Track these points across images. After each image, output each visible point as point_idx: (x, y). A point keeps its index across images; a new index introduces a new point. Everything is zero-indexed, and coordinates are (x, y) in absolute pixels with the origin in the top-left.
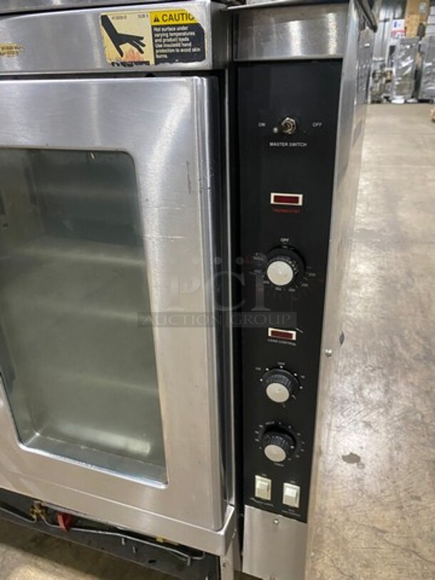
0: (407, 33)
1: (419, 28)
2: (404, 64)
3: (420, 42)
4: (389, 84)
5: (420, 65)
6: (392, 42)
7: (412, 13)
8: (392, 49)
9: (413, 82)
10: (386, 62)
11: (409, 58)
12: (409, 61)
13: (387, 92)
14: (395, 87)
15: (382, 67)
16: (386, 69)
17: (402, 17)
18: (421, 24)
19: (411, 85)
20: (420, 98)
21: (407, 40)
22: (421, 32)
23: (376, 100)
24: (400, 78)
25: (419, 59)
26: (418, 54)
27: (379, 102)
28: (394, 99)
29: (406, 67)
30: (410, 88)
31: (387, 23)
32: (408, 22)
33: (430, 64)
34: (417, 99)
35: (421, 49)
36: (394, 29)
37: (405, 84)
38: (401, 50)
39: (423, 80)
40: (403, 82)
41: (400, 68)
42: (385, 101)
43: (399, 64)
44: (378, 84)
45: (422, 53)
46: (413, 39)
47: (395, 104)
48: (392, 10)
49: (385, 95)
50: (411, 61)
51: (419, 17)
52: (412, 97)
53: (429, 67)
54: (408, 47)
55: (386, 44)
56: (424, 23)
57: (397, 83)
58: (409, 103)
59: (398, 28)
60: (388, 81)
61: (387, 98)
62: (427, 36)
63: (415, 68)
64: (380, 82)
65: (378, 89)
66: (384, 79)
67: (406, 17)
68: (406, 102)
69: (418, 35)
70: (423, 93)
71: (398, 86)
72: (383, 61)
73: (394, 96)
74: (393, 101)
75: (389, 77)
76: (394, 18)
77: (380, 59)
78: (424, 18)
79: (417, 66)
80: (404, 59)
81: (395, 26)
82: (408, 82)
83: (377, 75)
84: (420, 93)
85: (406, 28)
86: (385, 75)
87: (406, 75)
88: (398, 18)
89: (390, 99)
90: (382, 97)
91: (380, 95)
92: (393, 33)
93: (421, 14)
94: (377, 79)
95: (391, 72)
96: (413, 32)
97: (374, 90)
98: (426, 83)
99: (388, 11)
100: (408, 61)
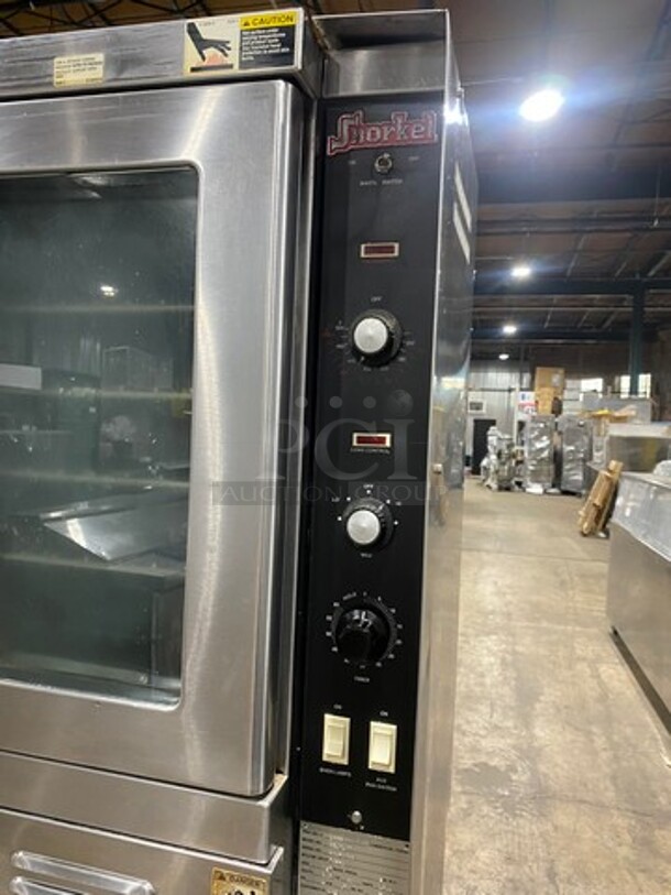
0: (540, 407)
1: (553, 403)
2: (539, 445)
3: (557, 420)
4: (520, 466)
5: (559, 447)
6: (519, 416)
7: (542, 386)
8: (522, 425)
9: (552, 467)
10: (515, 441)
11: (545, 438)
12: (544, 442)
13: (518, 476)
14: (529, 473)
15: (510, 446)
16: (516, 448)
17: (531, 389)
18: (556, 399)
19: (549, 471)
20: (563, 488)
21: (540, 417)
22: (557, 409)
23: (504, 486)
24: (534, 462)
25: (557, 439)
26: (556, 434)
27: (508, 489)
28: (528, 487)
29: (542, 450)
30: (549, 475)
31: (513, 394)
32: (538, 395)
33: (572, 448)
34: (560, 489)
35: (559, 429)
36: (522, 402)
37: (541, 470)
38: (533, 429)
39: (567, 467)
40: (539, 468)
41: (533, 449)
42: (517, 488)
43: (531, 445)
44: (506, 467)
45: (560, 433)
46: (547, 417)
47: (529, 493)
48: (518, 374)
49: (516, 479)
50: (548, 442)
51: (551, 391)
52: (553, 486)
53: (571, 451)
54: (542, 425)
55: (513, 418)
56: (560, 397)
57: (531, 468)
58: (550, 494)
59: (526, 401)
60: (518, 463)
61: (519, 484)
62: (565, 413)
63: (552, 452)
64: (508, 463)
65: (506, 474)
66: (514, 462)
67: (536, 388)
68: (545, 492)
69: (553, 412)
70: (567, 482)
71: (532, 471)
72: (511, 439)
73: (529, 483)
74: (528, 490)
75: (519, 458)
76: (522, 390)
77: (507, 436)
78: (559, 391)
79: (555, 447)
80: (538, 438)
81: (523, 397)
82: (545, 468)
83: (504, 456)
84: (563, 482)
85: (537, 402)
86: (514, 456)
87: (542, 459)
88: (527, 390)
89: (523, 485)
90: (513, 482)
91: (509, 480)
92: (522, 407)
93: (555, 387)
94: (503, 460)
95: (522, 452)
96: (547, 407)
97: (501, 473)
98: (571, 469)
99: (514, 375)
100: (542, 441)
